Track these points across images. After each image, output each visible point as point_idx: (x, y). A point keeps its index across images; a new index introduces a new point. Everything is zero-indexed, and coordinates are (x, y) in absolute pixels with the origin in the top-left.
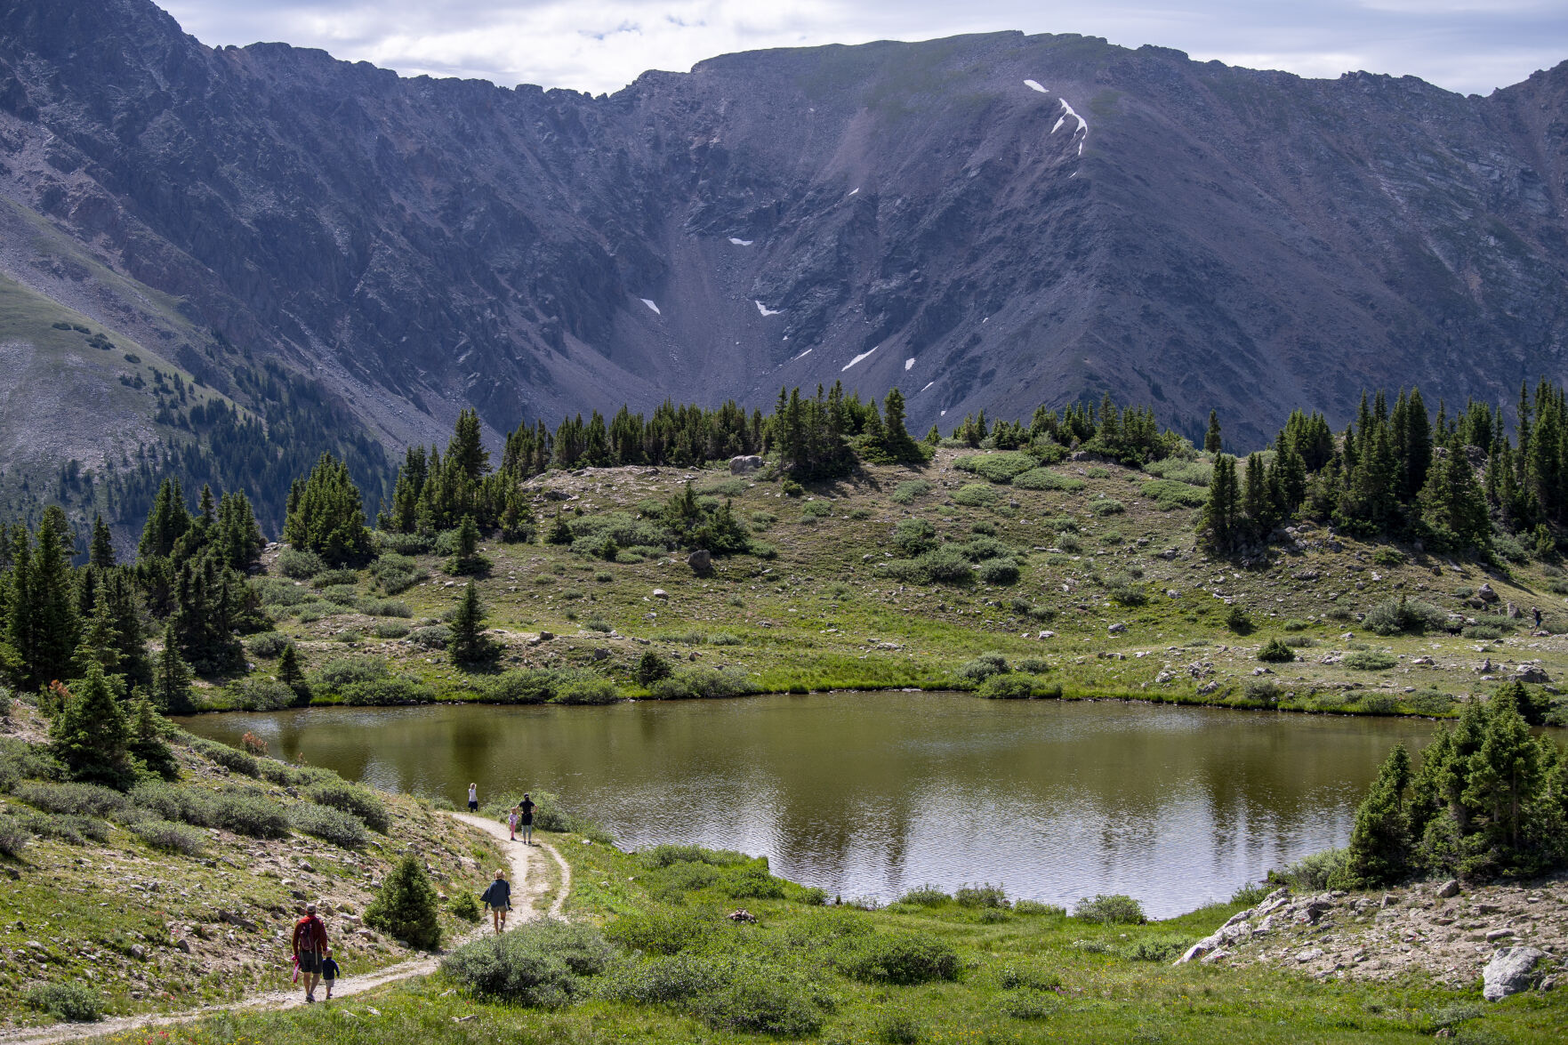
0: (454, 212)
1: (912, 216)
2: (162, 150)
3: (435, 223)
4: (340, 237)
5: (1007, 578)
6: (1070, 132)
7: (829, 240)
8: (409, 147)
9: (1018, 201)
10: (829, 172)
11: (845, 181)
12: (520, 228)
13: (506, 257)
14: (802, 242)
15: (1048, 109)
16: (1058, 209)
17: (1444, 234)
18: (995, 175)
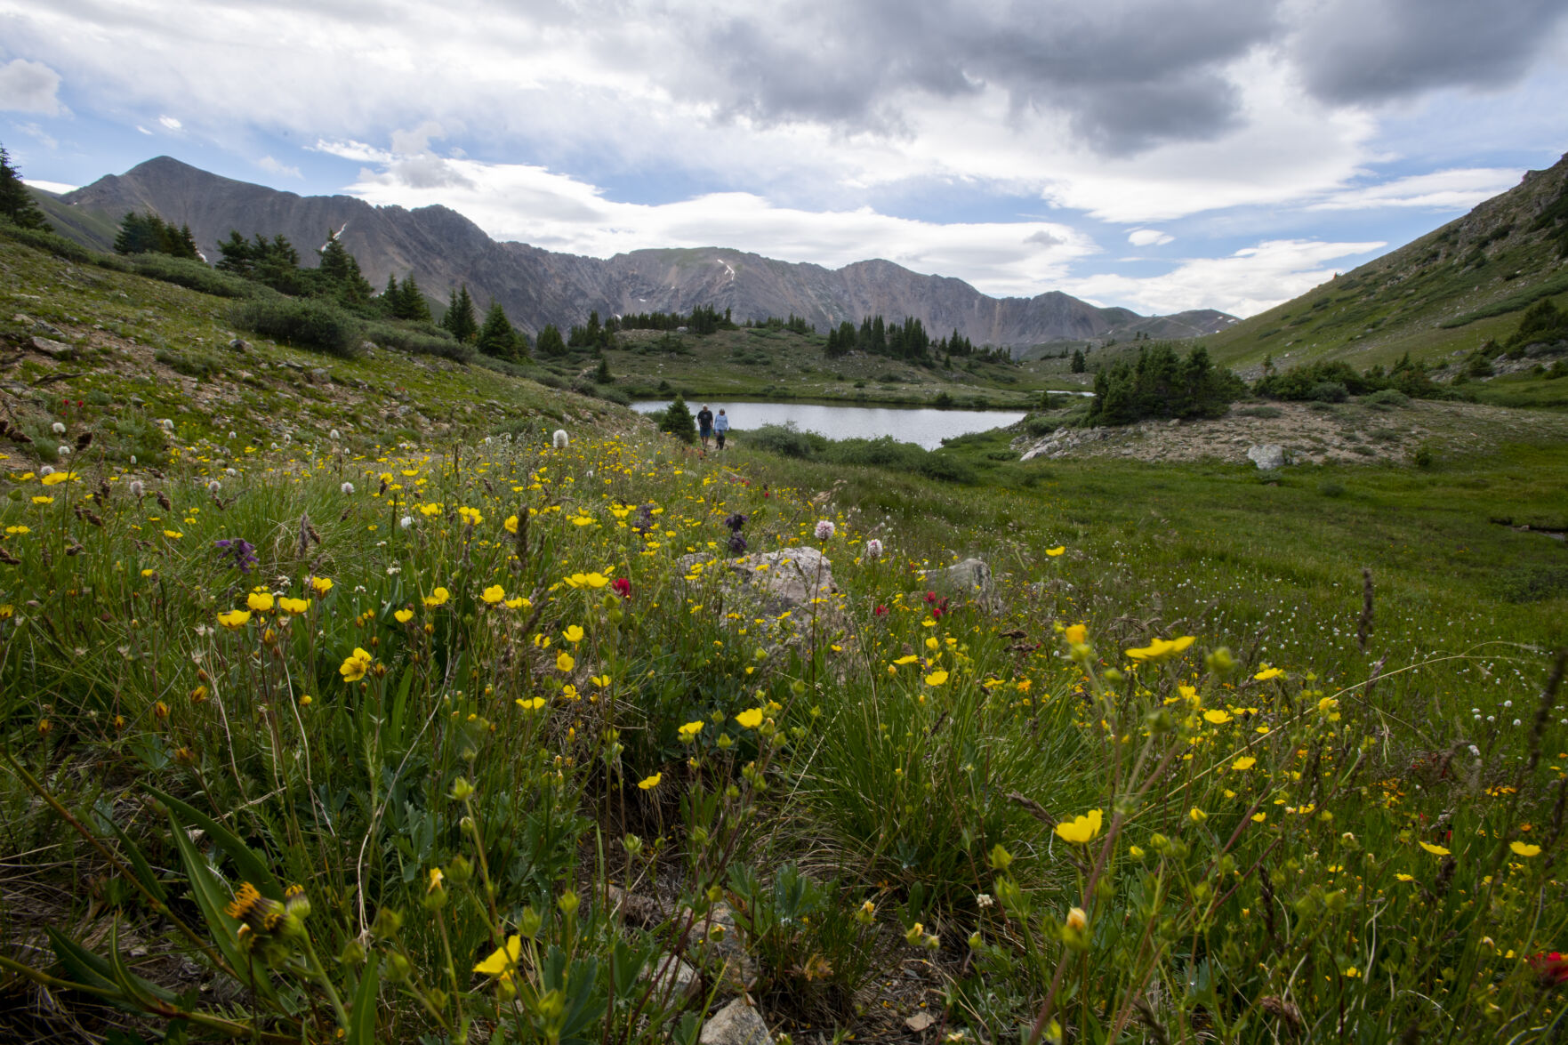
0: (565, 289)
1: (688, 295)
2: (483, 269)
3: (560, 292)
4: (534, 295)
5: (767, 363)
6: (729, 274)
7: (666, 300)
8: (552, 271)
9: (716, 292)
10: (666, 282)
11: (670, 285)
12: (584, 295)
13: (579, 302)
14: (659, 301)
15: (723, 268)
16: (726, 294)
17: (824, 305)
18: (710, 285)
